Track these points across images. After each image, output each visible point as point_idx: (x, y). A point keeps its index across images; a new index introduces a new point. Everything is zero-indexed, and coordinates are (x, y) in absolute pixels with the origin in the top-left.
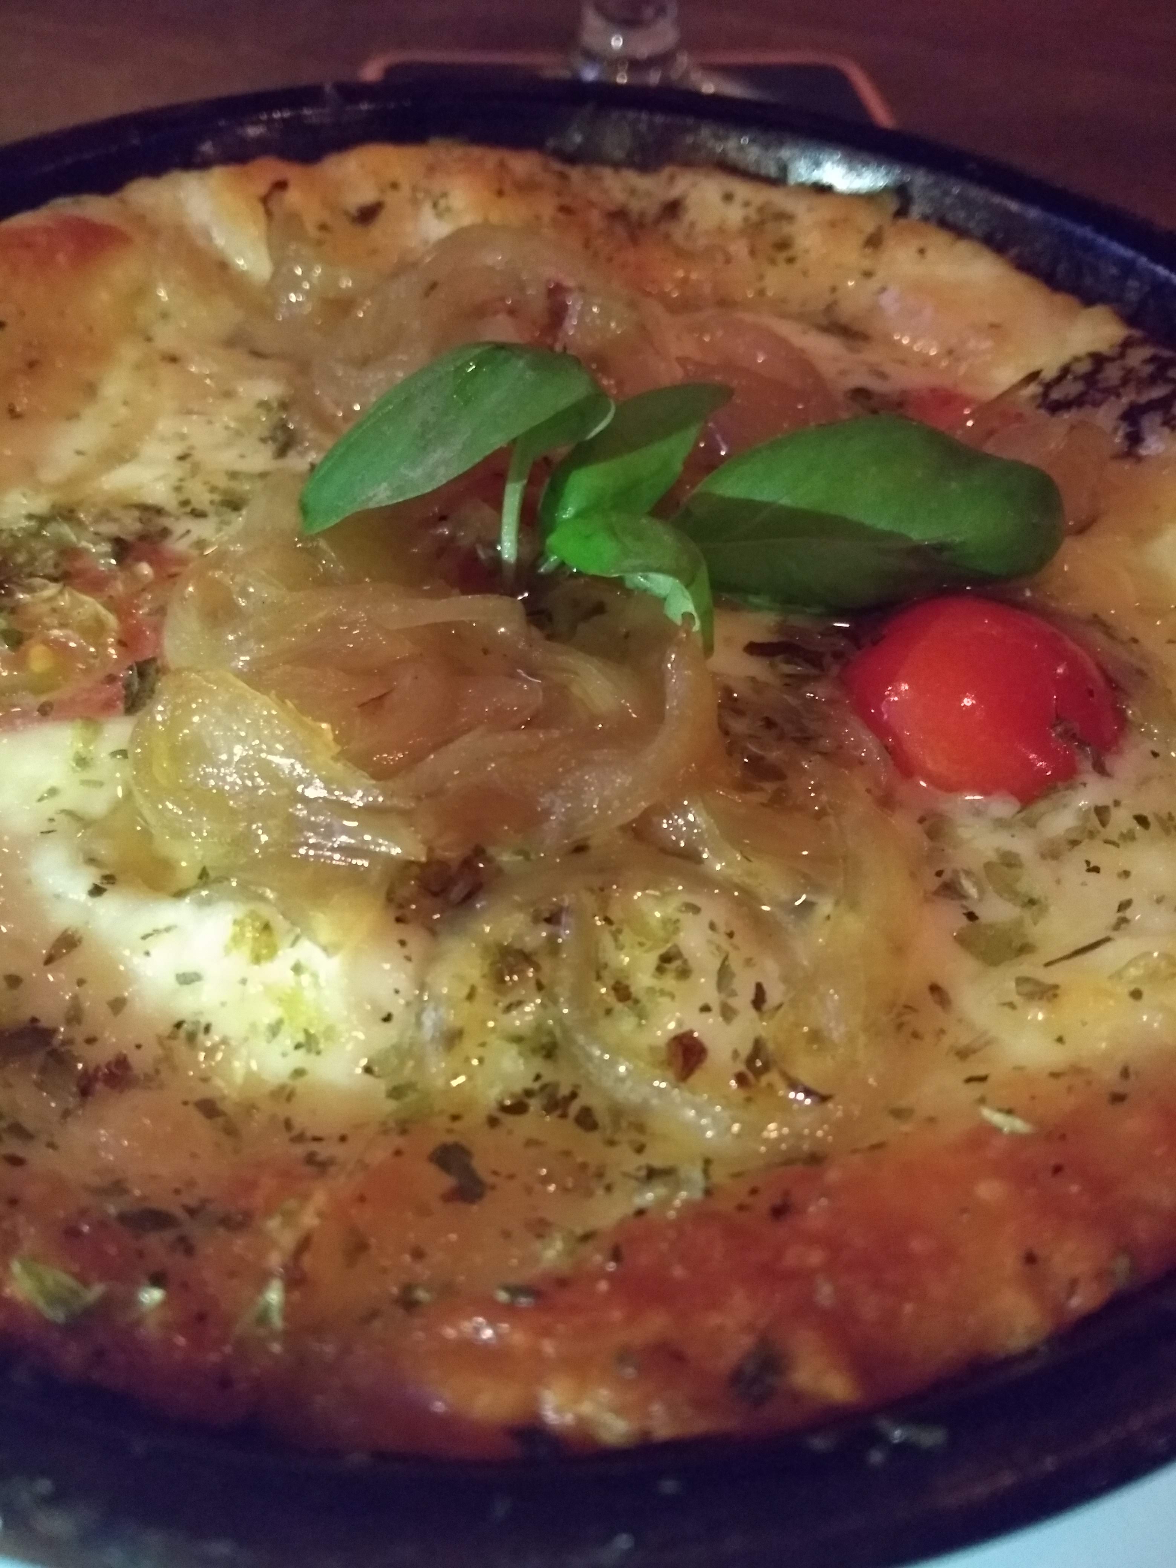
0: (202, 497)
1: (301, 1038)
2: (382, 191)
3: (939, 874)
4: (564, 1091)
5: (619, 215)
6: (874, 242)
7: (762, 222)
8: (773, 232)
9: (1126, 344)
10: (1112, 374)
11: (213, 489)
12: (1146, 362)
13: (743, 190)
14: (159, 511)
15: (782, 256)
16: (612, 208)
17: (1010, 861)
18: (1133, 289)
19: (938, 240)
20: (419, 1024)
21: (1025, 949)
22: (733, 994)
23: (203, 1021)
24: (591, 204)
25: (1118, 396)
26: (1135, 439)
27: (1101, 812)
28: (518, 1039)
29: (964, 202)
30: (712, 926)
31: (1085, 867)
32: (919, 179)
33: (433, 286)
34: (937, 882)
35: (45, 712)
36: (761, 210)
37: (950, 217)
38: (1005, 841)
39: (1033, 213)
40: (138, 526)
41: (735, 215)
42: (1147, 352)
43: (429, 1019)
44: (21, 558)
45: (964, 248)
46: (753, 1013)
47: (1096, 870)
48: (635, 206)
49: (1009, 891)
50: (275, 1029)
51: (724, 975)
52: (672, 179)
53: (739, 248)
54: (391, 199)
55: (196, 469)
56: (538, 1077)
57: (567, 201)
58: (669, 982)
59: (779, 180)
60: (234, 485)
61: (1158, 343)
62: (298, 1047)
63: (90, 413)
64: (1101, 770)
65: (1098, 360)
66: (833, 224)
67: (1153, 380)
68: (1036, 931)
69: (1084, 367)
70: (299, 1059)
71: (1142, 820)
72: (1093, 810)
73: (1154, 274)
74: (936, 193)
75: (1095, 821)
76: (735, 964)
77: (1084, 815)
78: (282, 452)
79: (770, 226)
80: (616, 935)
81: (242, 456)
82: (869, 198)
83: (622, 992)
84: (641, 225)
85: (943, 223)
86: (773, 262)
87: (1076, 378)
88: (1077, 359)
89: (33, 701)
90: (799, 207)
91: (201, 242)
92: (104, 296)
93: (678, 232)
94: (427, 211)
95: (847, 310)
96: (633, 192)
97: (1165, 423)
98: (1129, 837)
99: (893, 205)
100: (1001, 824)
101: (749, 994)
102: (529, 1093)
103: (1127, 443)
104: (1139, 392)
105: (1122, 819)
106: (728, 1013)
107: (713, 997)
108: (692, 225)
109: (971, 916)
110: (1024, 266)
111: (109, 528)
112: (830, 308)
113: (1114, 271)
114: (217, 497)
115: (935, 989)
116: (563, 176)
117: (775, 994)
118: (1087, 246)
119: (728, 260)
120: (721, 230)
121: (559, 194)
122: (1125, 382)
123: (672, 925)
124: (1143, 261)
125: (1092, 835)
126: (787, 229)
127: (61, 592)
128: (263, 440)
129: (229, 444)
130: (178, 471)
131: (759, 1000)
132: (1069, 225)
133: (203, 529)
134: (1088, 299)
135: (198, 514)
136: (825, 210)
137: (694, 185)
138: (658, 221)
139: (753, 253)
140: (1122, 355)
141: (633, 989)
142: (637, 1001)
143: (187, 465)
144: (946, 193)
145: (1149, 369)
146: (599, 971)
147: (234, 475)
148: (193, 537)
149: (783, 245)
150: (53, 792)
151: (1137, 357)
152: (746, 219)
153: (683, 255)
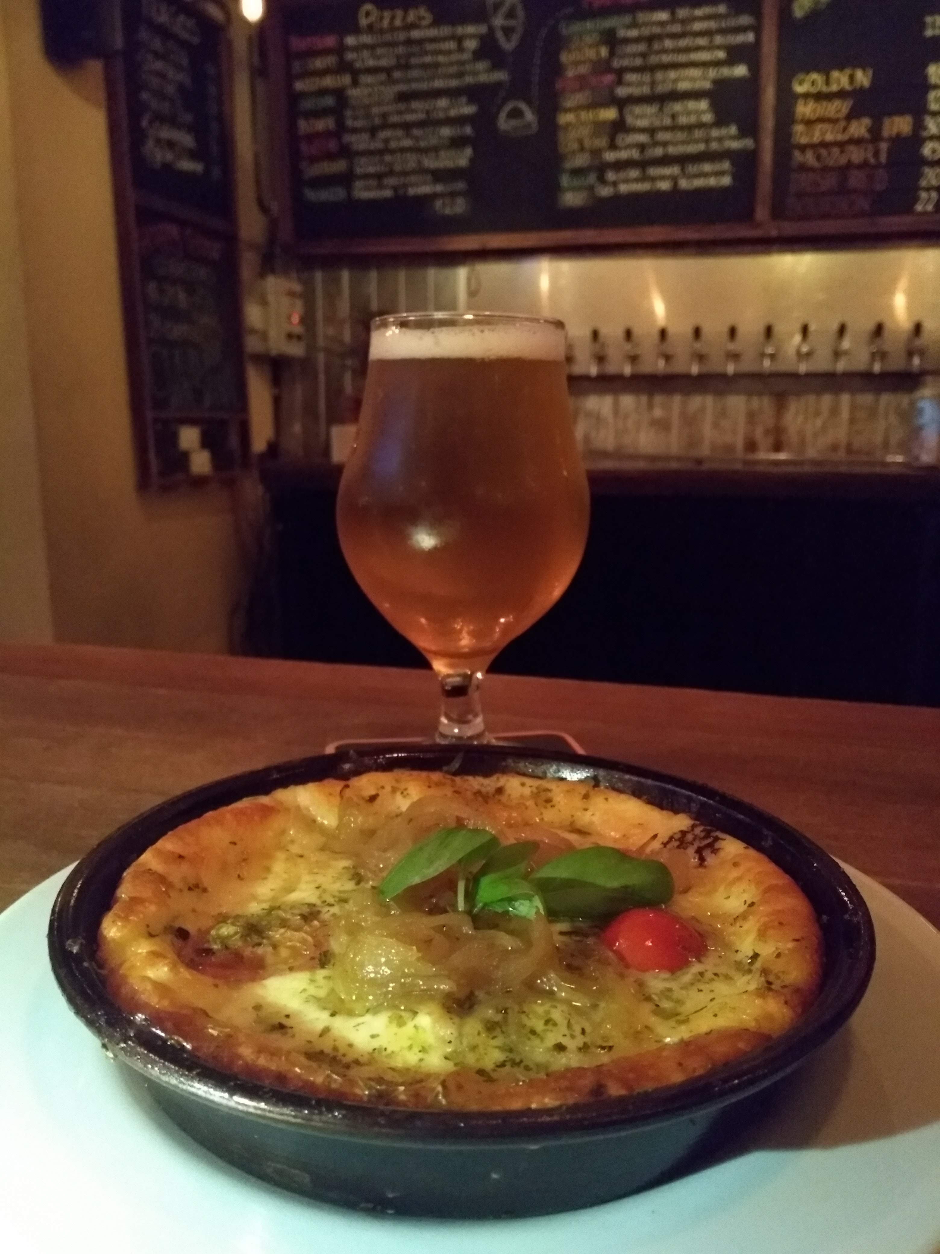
0: (331, 900)
1: (420, 1048)
2: (378, 789)
3: (644, 995)
4: (518, 1060)
5: (479, 793)
6: (586, 797)
7: (539, 792)
8: (544, 796)
9: (693, 827)
10: (690, 837)
11: (334, 897)
12: (702, 831)
13: (528, 781)
14: (314, 905)
15: (549, 805)
16: (475, 791)
17: (670, 990)
18: (694, 807)
19: (613, 795)
20: (461, 1043)
21: (677, 1014)
22: (574, 1031)
23: (384, 1047)
24: (466, 790)
25: (693, 844)
26: (702, 859)
27: (701, 974)
28: (497, 1047)
29: (621, 780)
30: (562, 1011)
31: (697, 990)
32: (601, 773)
33: (411, 820)
34: (643, 997)
35: (291, 969)
36: (537, 788)
37: (616, 786)
38: (667, 985)
39: (650, 782)
40: (308, 910)
41: (527, 791)
42: (701, 828)
43: (465, 1042)
44: (264, 923)
45: (623, 797)
46: (582, 1036)
47: (701, 991)
48: (484, 790)
49: (669, 998)
50: (410, 1047)
51: (569, 1026)
52: (498, 779)
53: (530, 803)
54: (381, 792)
55: (325, 891)
56: (507, 1057)
57: (456, 789)
58: (550, 1027)
59: (543, 777)
60: (342, 895)
61: (705, 825)
62: (420, 1051)
63: (271, 876)
64: (699, 961)
65: (683, 833)
66: (568, 791)
67: (705, 838)
68: (681, 1009)
69: (678, 836)
70: (421, 1055)
71: (716, 974)
72: (698, 973)
73: (700, 800)
74: (609, 777)
75: (699, 977)
76: (572, 1021)
77: (695, 975)
78: (358, 883)
79: (542, 794)
80: (528, 1016)
81: (342, 885)
82: (581, 781)
83: (533, 1032)
84: (488, 797)
85: (615, 789)
86: (546, 808)
87: (676, 840)
88: (675, 834)
89: (286, 967)
90: (553, 786)
91: (305, 812)
92: (270, 833)
93: (504, 798)
94: (398, 797)
95: (579, 824)
96: (482, 785)
97: (712, 852)
98: (712, 980)
99: (592, 783)
100: (665, 980)
101: (580, 1030)
102: (505, 1061)
103: (700, 862)
104: (701, 843)
105: (709, 975)
106: (573, 1037)
107: (566, 1032)
108: (509, 795)
109: (657, 1006)
110: (650, 802)
111: (297, 911)
112: (572, 823)
113: (685, 801)
114: (337, 899)
115: (647, 1027)
116: (453, 781)
117: (588, 1030)
118: (674, 792)
119: (527, 808)
120: (522, 796)
121: (453, 787)
122: (694, 839)
123: (548, 1012)
124: (694, 795)
125: (699, 981)
126: (549, 795)
127: (286, 931)
128: (350, 880)
129: (334, 882)
130: (318, 892)
131: (583, 1032)
132: (663, 785)
133: (335, 910)
134: (676, 812)
135: (331, 905)
136: (563, 786)
137: (508, 781)
138: (494, 796)
139: (537, 805)
140: (693, 830)
141: (537, 1031)
142: (539, 1035)
143: (320, 890)
144: (613, 777)
145: (702, 834)
146: (524, 1026)
147: (340, 892)
148: (331, 913)
149: (549, 801)
150: (304, 990)
151: (698, 830)
152: (532, 792)
153: (506, 807)
